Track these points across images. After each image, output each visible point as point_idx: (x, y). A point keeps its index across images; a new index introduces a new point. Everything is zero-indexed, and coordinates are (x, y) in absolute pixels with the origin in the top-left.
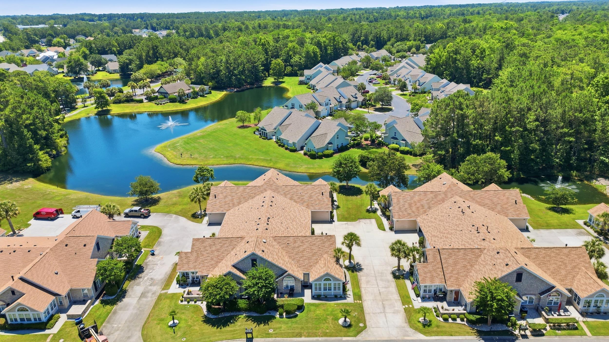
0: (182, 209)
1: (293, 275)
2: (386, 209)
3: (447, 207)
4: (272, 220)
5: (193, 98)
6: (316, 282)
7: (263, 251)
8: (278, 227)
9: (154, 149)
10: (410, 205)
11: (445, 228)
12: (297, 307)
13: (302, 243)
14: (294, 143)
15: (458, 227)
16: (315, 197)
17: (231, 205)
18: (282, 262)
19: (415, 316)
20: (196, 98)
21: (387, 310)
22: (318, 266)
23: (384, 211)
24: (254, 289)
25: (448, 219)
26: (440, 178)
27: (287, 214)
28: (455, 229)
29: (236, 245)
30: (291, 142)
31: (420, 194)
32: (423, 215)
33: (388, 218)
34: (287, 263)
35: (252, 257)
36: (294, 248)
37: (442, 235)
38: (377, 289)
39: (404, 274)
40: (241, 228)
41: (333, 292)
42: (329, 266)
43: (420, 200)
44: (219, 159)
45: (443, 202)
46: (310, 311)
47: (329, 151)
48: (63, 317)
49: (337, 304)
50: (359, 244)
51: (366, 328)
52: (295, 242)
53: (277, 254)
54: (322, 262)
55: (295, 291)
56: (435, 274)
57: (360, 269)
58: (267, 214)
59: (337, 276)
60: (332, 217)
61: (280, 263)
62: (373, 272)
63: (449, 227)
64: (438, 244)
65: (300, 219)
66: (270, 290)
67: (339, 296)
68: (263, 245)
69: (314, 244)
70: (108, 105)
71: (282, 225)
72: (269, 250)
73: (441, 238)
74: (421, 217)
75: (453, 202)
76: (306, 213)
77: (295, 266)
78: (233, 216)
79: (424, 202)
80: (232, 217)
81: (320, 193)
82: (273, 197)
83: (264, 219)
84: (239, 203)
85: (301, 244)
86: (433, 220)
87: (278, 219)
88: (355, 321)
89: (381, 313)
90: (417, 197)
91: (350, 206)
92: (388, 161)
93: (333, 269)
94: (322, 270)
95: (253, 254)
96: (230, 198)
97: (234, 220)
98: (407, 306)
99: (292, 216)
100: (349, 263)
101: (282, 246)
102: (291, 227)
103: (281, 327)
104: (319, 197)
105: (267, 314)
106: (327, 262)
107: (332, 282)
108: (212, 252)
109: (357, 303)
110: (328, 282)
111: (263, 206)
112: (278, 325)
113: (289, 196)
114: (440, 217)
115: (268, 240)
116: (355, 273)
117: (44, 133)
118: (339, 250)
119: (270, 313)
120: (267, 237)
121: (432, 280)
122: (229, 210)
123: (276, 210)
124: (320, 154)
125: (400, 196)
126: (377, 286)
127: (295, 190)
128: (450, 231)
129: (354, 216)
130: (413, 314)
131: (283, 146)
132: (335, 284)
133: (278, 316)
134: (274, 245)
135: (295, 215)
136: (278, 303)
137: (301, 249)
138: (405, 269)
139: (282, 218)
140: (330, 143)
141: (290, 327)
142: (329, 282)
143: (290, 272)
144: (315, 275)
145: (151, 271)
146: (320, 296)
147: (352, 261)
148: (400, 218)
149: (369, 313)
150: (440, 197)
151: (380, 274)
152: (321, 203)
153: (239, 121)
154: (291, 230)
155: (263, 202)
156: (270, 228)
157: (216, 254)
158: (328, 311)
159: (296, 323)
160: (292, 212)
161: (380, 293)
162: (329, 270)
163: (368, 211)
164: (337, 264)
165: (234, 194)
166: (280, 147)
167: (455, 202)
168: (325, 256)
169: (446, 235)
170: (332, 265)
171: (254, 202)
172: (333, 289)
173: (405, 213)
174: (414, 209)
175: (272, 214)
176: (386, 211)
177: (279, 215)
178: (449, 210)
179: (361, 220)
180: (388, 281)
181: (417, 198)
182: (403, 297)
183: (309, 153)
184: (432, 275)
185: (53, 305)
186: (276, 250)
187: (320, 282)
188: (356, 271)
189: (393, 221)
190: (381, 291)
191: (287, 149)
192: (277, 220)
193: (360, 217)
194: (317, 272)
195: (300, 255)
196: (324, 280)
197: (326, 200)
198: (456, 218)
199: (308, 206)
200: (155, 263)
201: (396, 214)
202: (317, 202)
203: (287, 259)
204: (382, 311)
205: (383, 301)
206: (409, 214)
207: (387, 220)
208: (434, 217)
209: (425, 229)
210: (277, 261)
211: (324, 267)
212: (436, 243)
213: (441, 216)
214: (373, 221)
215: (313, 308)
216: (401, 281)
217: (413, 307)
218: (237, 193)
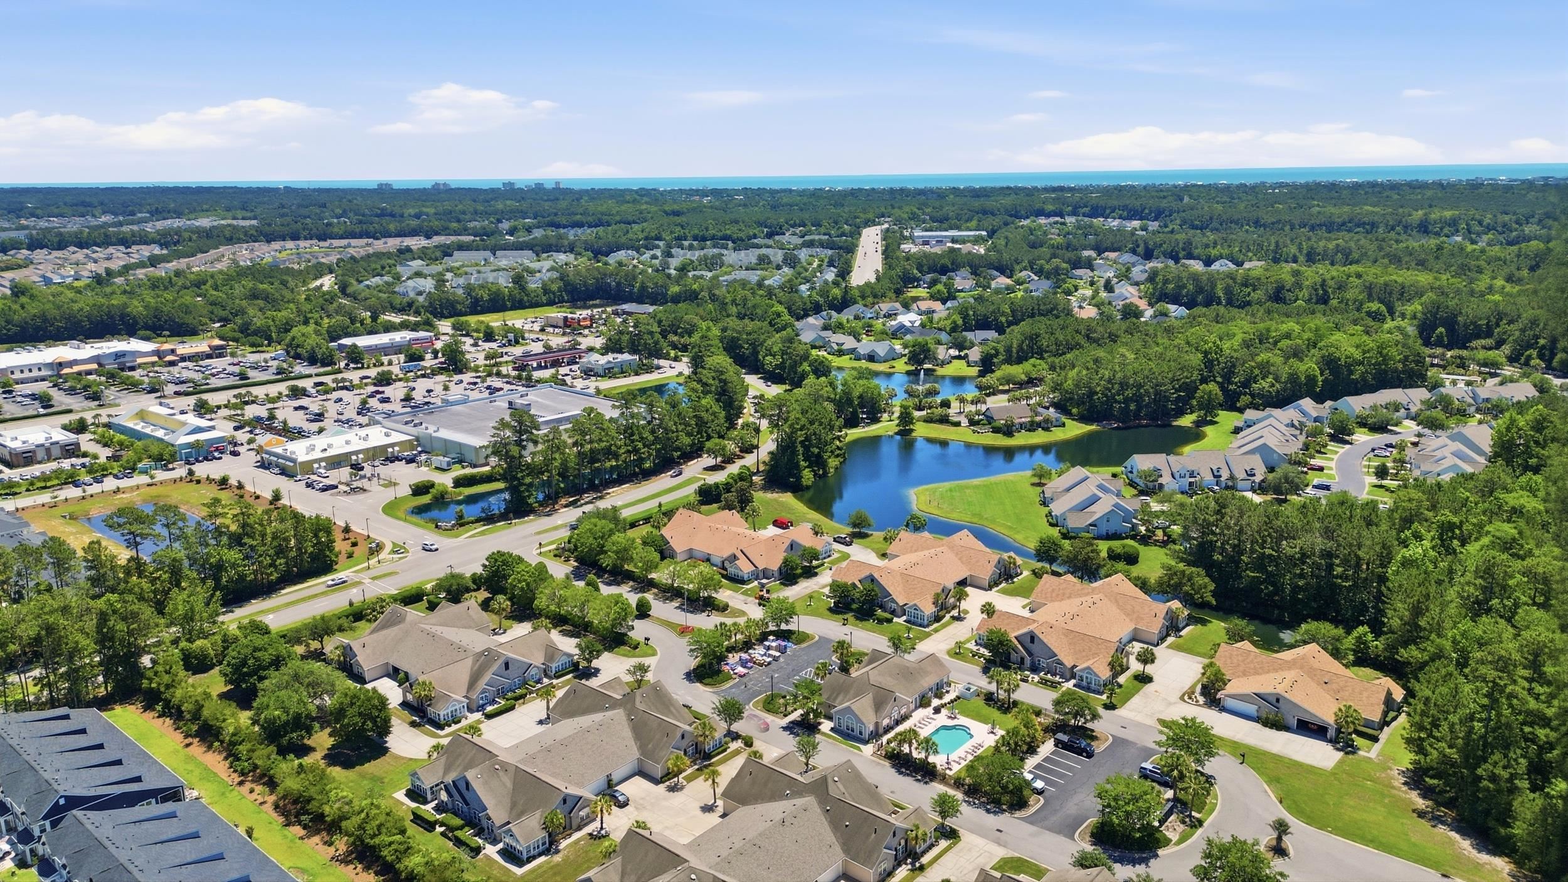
5: (1029, 430)
20: (1034, 430)
47: (1087, 534)
48: (756, 583)
70: (913, 423)
100: (957, 615)
117: (816, 451)
140: (1093, 525)
145: (819, 578)
153: (1034, 475)
185: (753, 573)
200: (827, 573)
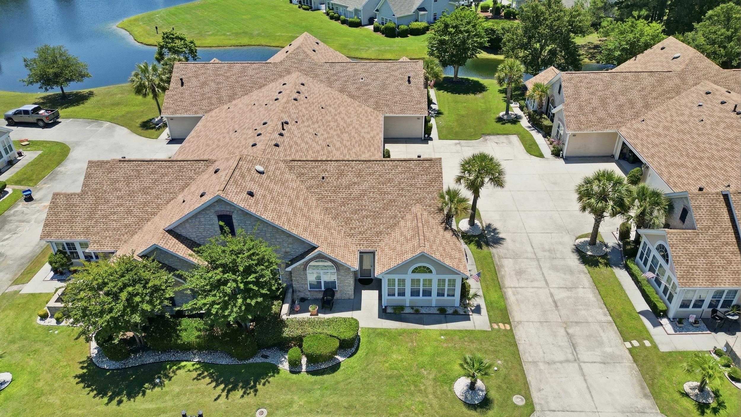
0: (128, 113)
1: (332, 256)
2: (541, 114)
3: (690, 105)
4: (294, 128)
6: (391, 277)
7: (251, 194)
8: (307, 143)
9: (117, 24)
10: (603, 101)
11: (698, 147)
12: (337, 344)
13: (359, 175)
14: (357, 11)
15: (736, 144)
16: (392, 88)
17: (214, 100)
18: (302, 222)
19: (666, 374)
21: (585, 355)
22: (396, 234)
23: (538, 117)
24: (210, 299)
25: (700, 128)
26: (662, 49)
27: (330, 118)
28: (727, 149)
29: (191, 178)
30: (351, 9)
31: (626, 78)
32: (634, 122)
33: (546, 132)
34: (317, 226)
35: (217, 208)
36: (337, 189)
37: (695, 162)
38: (547, 291)
39: (606, 254)
40: (221, 144)
41: (434, 299)
42: (427, 234)
43: (625, 91)
44: (223, 37)
45: (678, 93)
46: (375, 352)
47: (419, 23)
49: (446, 333)
50: (498, 182)
51: (533, 410)
52: (341, 174)
53: (291, 202)
54: (409, 224)
55: (337, 296)
56: (718, 261)
57: (497, 241)
58: (282, 115)
59: (448, 262)
60: (428, 130)
61: (297, 226)
62: (529, 249)
63: (710, 144)
64: (691, 182)
65: (360, 129)
66: (260, 300)
67: (450, 311)
68: (252, 179)
69: (390, 180)
71: (317, 138)
72: (271, 192)
73: (695, 169)
74: (629, 125)
75: (703, 94)
76: (373, 118)
77: (339, 232)
78: (213, 121)
79: (635, 95)
80: (211, 124)
81: (402, 79)
82: (303, 84)
83: (275, 124)
84: (232, 97)
85: (356, 180)
86: (660, 130)
87: (309, 126)
88: (499, 387)
89: (568, 361)
90: (617, 82)
91: (463, 112)
92: (547, 16)
93: (438, 242)
94: (408, 246)
95: (219, 201)
96: (213, 85)
97: (212, 129)
98: (636, 343)
99: (342, 123)
100: (469, 226)
101: (308, 184)
102: (338, 145)
103: (291, 403)
104: (402, 88)
105: (258, 360)
106: (420, 225)
107: (434, 277)
108: (131, 194)
109: (499, 330)
110: (422, 277)
111: (276, 100)
112: (283, 397)
113: (337, 84)
114: (678, 124)
115: (272, 168)
116: (485, 248)
118: (453, 195)
119: (266, 357)
120: (269, 160)
121: (712, 279)
122: (211, 110)
123: (306, 108)
124: (403, 27)
125: (581, 82)
126: (543, 284)
127: (350, 72)
128: (715, 152)
129: (472, 130)
130: (659, 369)
131: (337, 19)
132: (441, 282)
133: (285, 366)
134: (287, 181)
135: (349, 120)
136: (287, 333)
137: (356, 191)
138: (606, 241)
139: (316, 126)
140: (421, 9)
141: (317, 401)
142: (427, 276)
143: (323, 249)
144: (390, 258)
145: (7, 236)
146: (402, 308)
147: (476, 221)
148: (580, 129)
149: (535, 363)
150: (669, 84)
151: (547, 254)
152: (406, 100)
154: (337, 149)
155: (280, 93)
156: (286, 143)
157: (140, 198)
158: (422, 355)
159: (334, 388)
160: (343, 115)
161: (555, 302)
162: (427, 245)
163: (500, 120)
164: (446, 229)
165: (221, 79)
166: (333, 21)
167: (708, 93)
168: (417, 209)
169: (707, 162)
170: (434, 231)
171: (261, 95)
172: (434, 292)
173: (592, 117)
174: (612, 109)
175: (295, 116)
176: (541, 118)
177: (311, 118)
178: (696, 108)
179: (487, 137)
180: (571, 272)
181: (617, 86)
182: (619, 316)
183: (383, 27)
184: (711, 263)
186: (289, 192)
187: (402, 277)
188: (488, 244)
189: (559, 137)
190: (556, 297)
191: (344, 22)
192: (306, 129)
193: (485, 131)
194: (394, 249)
195: (354, 205)
196: (413, 272)
197: (416, 93)
198: (722, 125)
199: (377, 107)
200: (26, 217)
201: (573, 119)
202: (398, 98)
203: (317, 215)
204: (570, 357)
205: (566, 325)
206: (601, 120)
207: (545, 136)
208: (661, 125)
209: (645, 150)
210: (289, 221)
211: (413, 236)
212: (685, 182)
213: (681, 122)
214: (514, 139)
215: (381, 343)
216: (603, 270)
217: (655, 346)
218: (228, 77)
